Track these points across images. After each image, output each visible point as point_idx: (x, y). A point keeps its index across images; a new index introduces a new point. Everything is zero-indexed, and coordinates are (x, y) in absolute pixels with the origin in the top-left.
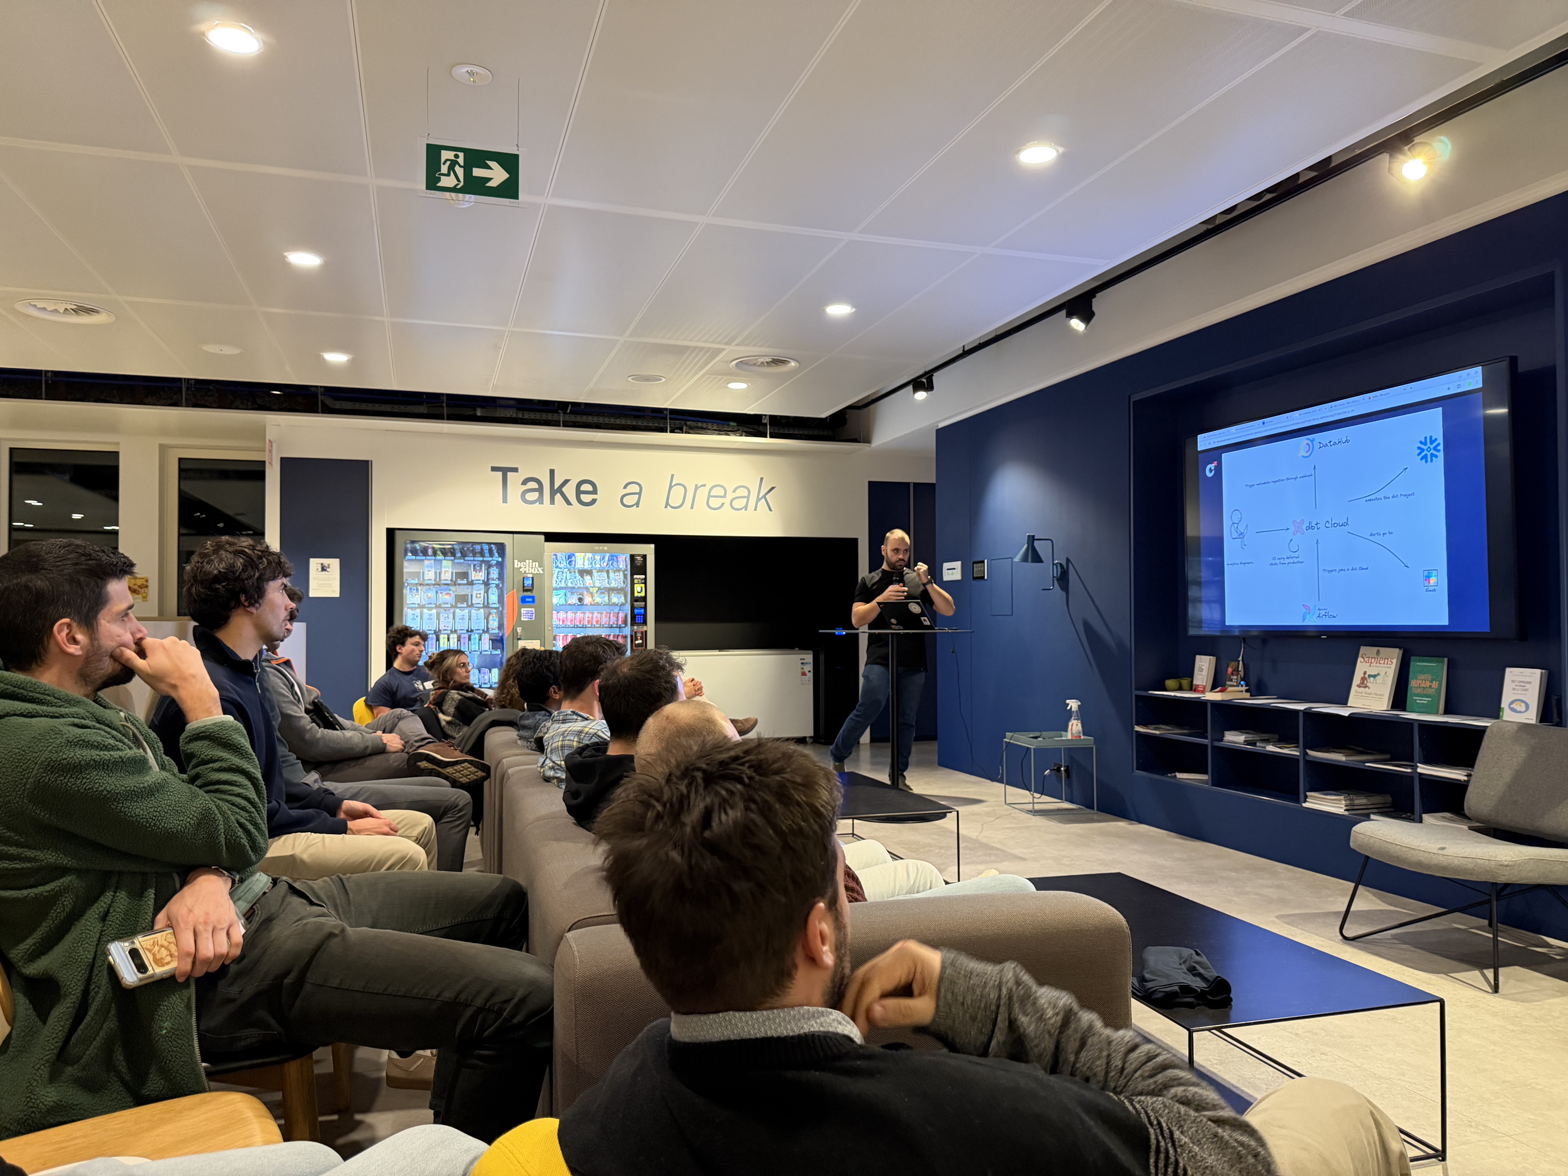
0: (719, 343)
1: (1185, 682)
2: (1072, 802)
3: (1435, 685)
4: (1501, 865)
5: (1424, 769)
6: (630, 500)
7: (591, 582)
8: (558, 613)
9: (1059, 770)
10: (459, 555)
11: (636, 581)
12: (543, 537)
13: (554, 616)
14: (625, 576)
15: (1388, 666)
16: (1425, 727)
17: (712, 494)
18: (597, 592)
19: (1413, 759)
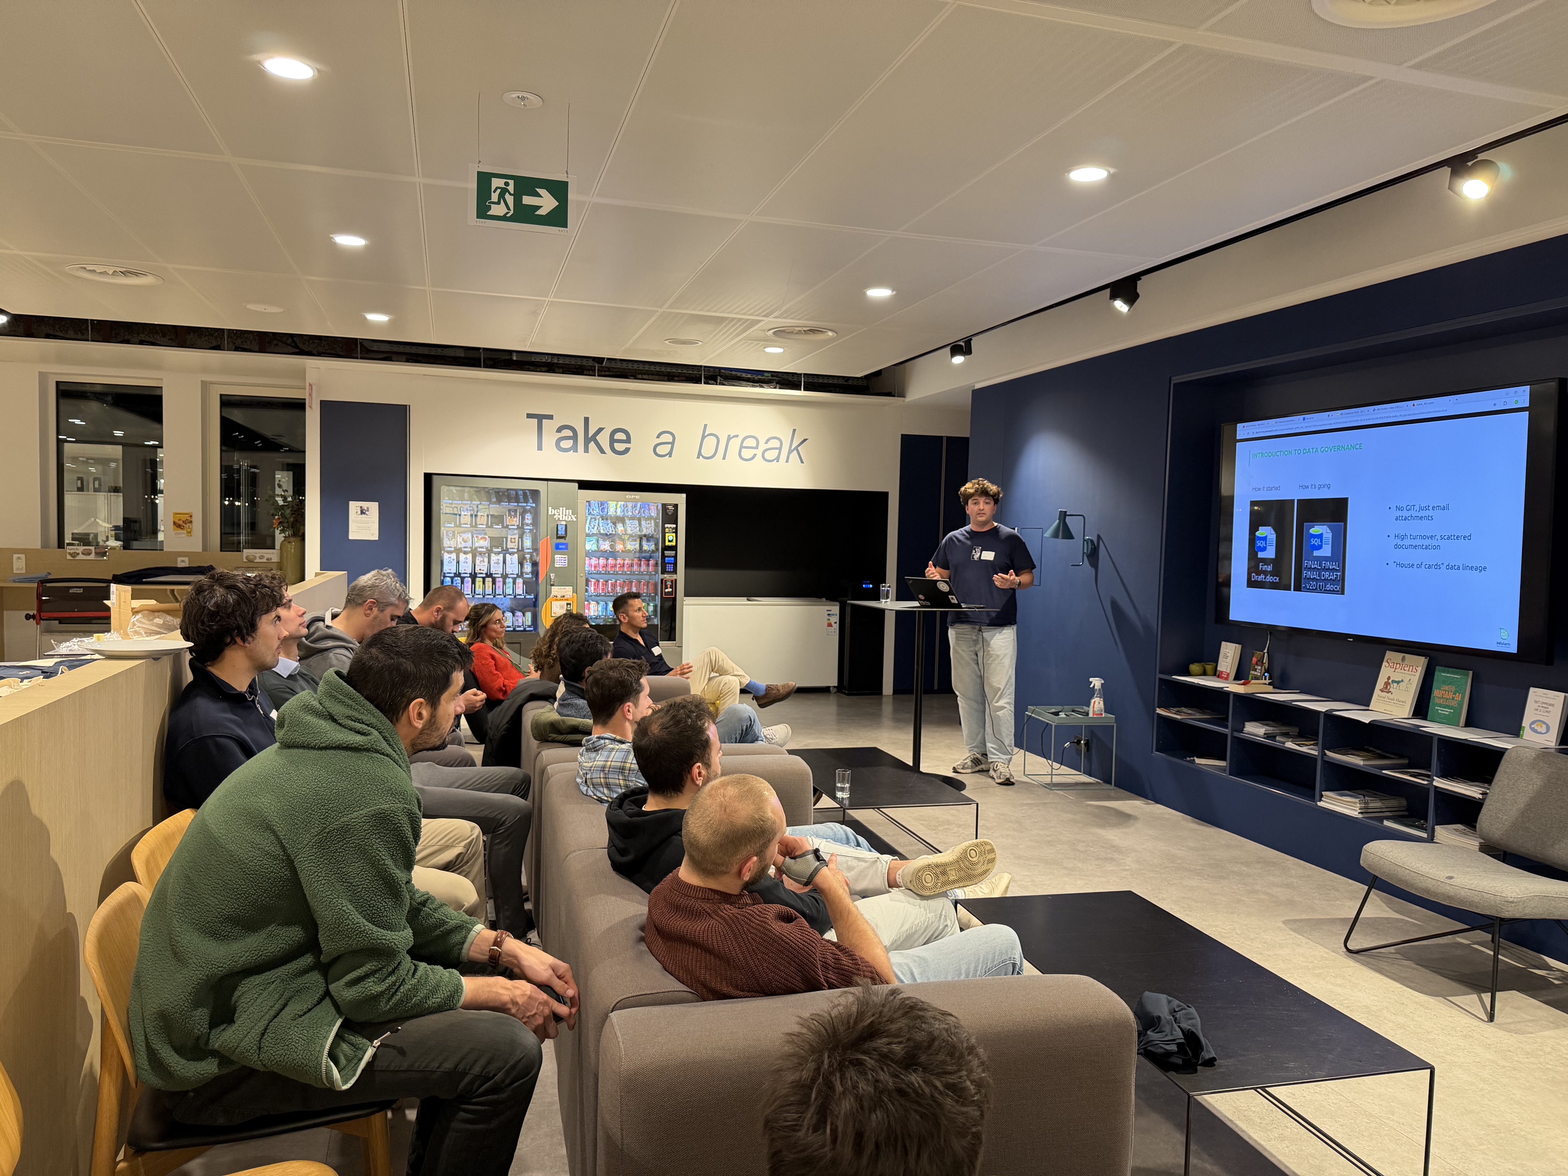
0: (758, 315)
1: (1209, 668)
2: (1090, 774)
3: (1458, 697)
5: (1440, 783)
6: (663, 450)
7: (623, 529)
8: (590, 559)
9: (1079, 742)
10: (494, 500)
11: (667, 530)
12: (576, 485)
13: (587, 562)
14: (656, 524)
15: (1413, 673)
16: (1445, 742)
17: (744, 445)
18: (628, 539)
19: (1430, 771)
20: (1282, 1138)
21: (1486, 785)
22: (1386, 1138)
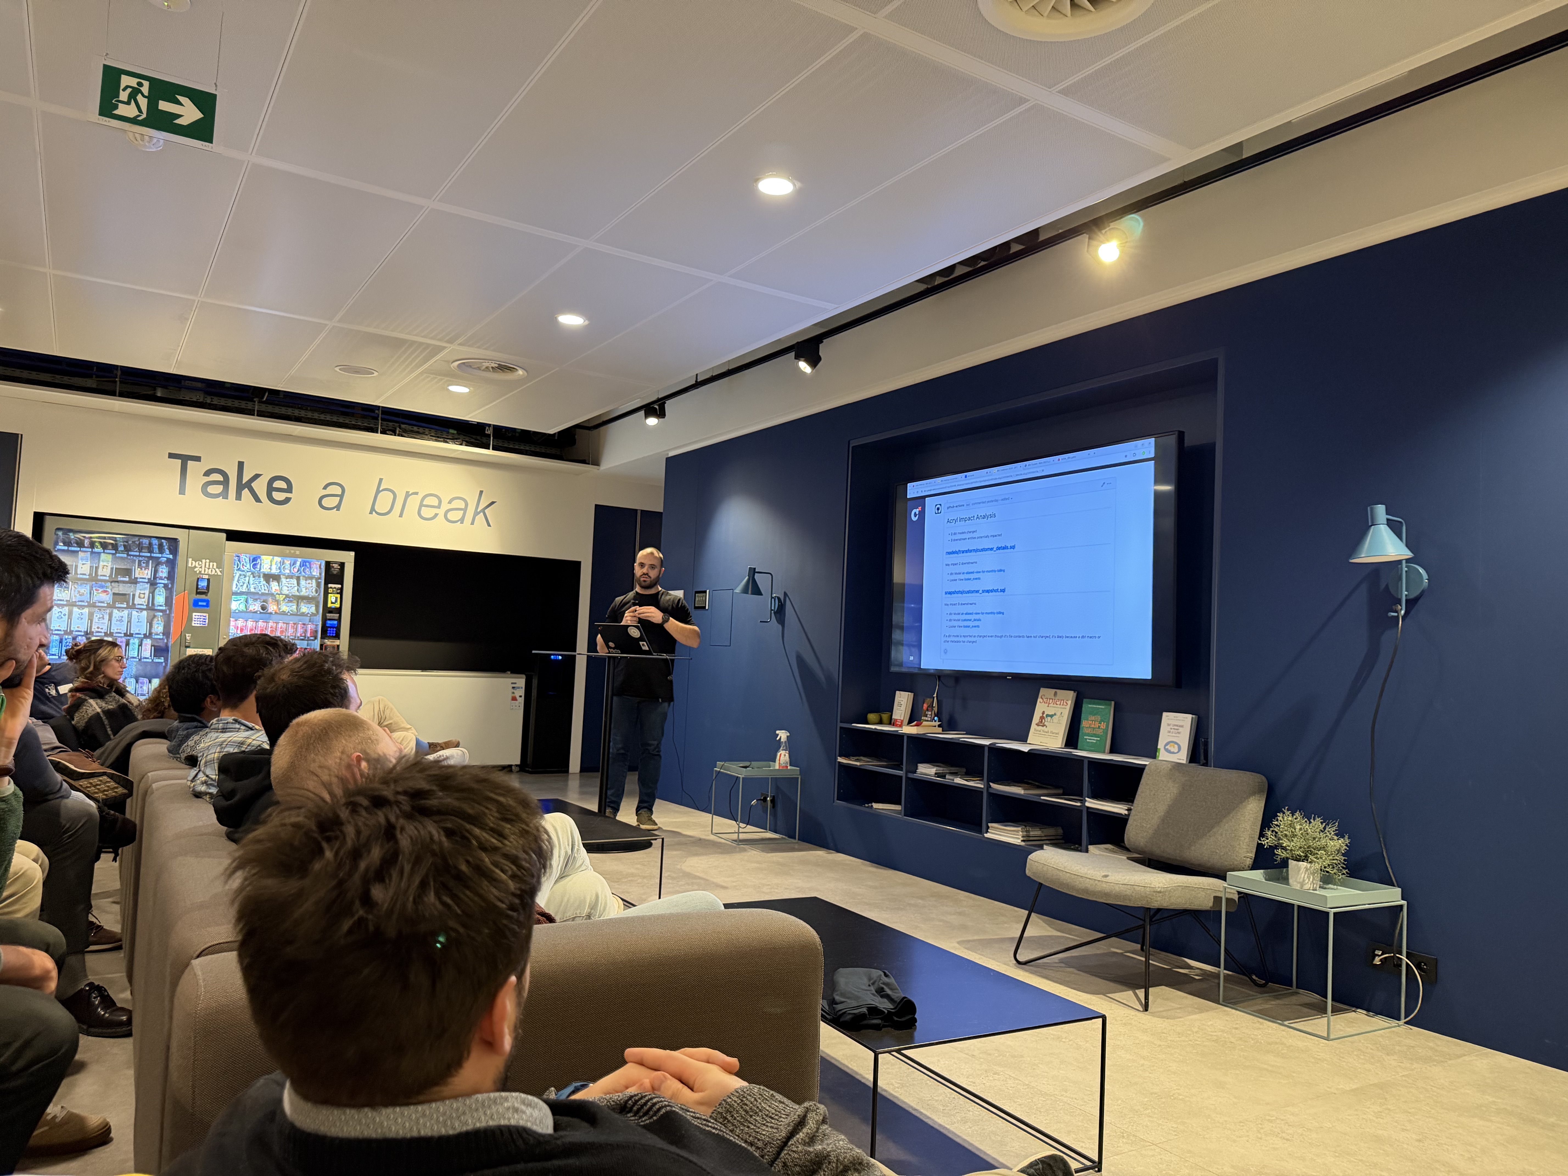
0: (440, 340)
1: (885, 716)
2: (775, 832)
3: (1103, 726)
4: (1154, 892)
5: (1092, 803)
6: (330, 502)
7: (277, 588)
8: (236, 620)
9: (765, 800)
10: (122, 548)
11: (330, 590)
12: (224, 535)
13: (232, 623)
14: (318, 585)
15: (1064, 707)
16: (1094, 764)
17: (424, 503)
18: (284, 599)
20: (964, 1121)
21: (1130, 804)
22: (1061, 1111)
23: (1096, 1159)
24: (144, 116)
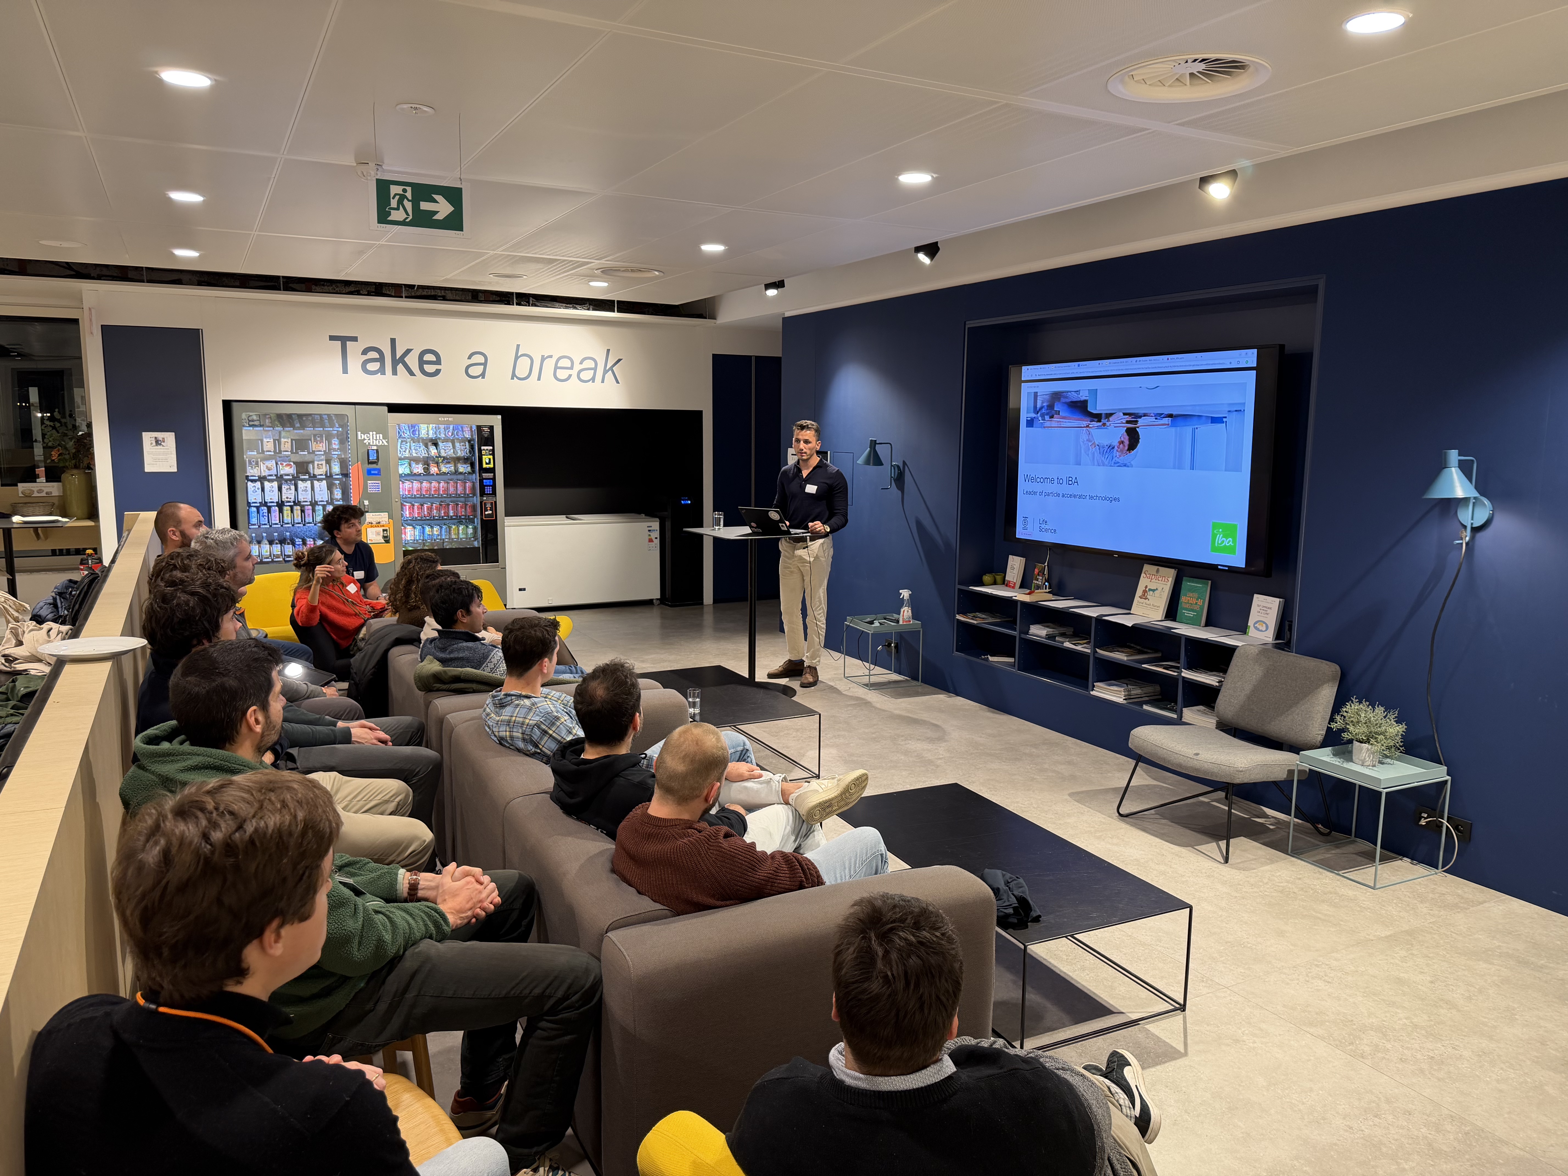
1: (999, 579)
2: (900, 673)
3: (1200, 602)
5: (1187, 674)
6: (476, 371)
7: (436, 451)
8: (404, 483)
9: (889, 645)
10: (298, 425)
11: (483, 453)
12: (386, 408)
13: (401, 486)
14: (472, 446)
15: (1165, 583)
16: (1190, 641)
17: (559, 365)
18: (442, 462)
19: (1179, 663)
21: (1221, 674)
23: (1182, 1002)
24: (411, 217)
